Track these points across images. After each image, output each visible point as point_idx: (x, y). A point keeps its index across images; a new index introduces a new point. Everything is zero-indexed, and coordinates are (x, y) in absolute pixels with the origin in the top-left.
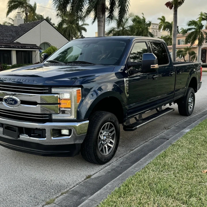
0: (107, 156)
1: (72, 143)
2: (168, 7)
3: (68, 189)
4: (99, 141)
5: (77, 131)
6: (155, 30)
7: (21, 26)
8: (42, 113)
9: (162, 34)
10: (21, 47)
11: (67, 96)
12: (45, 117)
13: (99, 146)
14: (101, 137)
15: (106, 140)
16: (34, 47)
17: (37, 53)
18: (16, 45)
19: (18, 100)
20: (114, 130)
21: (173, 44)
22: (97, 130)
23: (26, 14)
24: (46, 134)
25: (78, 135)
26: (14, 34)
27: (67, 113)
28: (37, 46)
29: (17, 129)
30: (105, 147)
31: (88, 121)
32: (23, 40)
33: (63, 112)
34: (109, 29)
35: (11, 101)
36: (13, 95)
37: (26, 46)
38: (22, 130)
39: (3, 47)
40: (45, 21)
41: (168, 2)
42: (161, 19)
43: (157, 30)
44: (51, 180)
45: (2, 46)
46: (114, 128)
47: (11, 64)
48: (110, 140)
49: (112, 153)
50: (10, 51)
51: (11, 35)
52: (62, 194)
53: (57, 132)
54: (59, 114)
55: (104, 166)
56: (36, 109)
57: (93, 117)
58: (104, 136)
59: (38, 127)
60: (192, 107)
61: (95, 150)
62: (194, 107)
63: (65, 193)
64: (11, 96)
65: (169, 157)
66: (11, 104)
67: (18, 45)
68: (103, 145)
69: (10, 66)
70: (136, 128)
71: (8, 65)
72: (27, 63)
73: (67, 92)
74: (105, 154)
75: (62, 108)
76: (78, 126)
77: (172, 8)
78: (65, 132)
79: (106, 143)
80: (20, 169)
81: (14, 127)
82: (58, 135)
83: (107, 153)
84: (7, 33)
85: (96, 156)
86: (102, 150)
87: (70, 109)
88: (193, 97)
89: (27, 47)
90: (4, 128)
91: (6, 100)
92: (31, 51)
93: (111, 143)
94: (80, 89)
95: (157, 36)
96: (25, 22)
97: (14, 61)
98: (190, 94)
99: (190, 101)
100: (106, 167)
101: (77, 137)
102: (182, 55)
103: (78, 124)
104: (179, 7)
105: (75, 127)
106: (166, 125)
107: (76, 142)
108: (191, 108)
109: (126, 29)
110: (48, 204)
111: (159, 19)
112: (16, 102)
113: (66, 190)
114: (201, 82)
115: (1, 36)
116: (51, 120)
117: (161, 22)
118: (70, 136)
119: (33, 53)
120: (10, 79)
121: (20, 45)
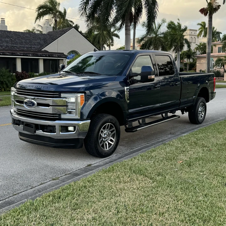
0: (107, 151)
1: (77, 137)
2: (202, 14)
3: (71, 172)
4: (100, 138)
5: (80, 129)
6: (193, 37)
7: (49, 33)
8: (53, 113)
9: (201, 41)
10: (48, 55)
11: (73, 100)
12: (56, 116)
13: (100, 142)
14: (102, 135)
15: (107, 138)
16: (62, 55)
17: (64, 61)
18: (43, 54)
19: (36, 103)
20: (114, 130)
21: (207, 53)
22: (98, 128)
23: (56, 21)
24: (56, 130)
25: (81, 132)
26: (42, 42)
27: (73, 114)
28: (64, 55)
29: (34, 126)
30: (106, 144)
31: (90, 121)
32: (51, 48)
33: (70, 113)
34: (141, 36)
35: (30, 103)
36: (33, 99)
37: (53, 54)
38: (38, 127)
39: (31, 55)
40: (73, 28)
41: (203, 8)
42: (201, 25)
43: (195, 37)
44: (59, 166)
45: (29, 54)
46: (114, 128)
47: (38, 73)
48: (111, 138)
49: (112, 150)
50: (38, 59)
51: (39, 43)
52: (66, 175)
53: (65, 128)
54: (66, 114)
55: (104, 159)
56: (49, 110)
57: (96, 118)
58: (105, 134)
59: (50, 124)
60: (203, 116)
61: (96, 145)
62: (205, 116)
63: (68, 174)
64: (30, 100)
65: (156, 152)
66: (30, 106)
67: (45, 54)
68: (104, 142)
69: (37, 74)
70: (137, 130)
71: (35, 74)
72: (54, 72)
73: (72, 97)
74: (105, 149)
75: (69, 109)
76: (81, 124)
77: (207, 15)
78: (71, 128)
79: (107, 140)
80: (36, 159)
81: (32, 124)
82: (65, 131)
83: (108, 149)
84: (35, 41)
85: (97, 150)
86: (103, 146)
87: (75, 110)
88: (204, 107)
89: (54, 56)
90: (24, 125)
91: (26, 103)
92: (59, 59)
93: (111, 140)
94: (84, 94)
95: (195, 43)
96: (53, 30)
97: (41, 70)
98: (200, 103)
99: (201, 110)
100: (106, 159)
101: (80, 133)
102: (221, 64)
103: (81, 123)
104: (215, 13)
105: (78, 125)
106: (173, 131)
107: (79, 137)
108: (201, 117)
109: (160, 36)
110: (54, 180)
111: (199, 24)
112: (33, 104)
113: (69, 173)
114: (214, 92)
115: (29, 44)
116: (60, 119)
117: (201, 28)
118: (75, 132)
119: (61, 61)
120: (30, 86)
121: (47, 54)
